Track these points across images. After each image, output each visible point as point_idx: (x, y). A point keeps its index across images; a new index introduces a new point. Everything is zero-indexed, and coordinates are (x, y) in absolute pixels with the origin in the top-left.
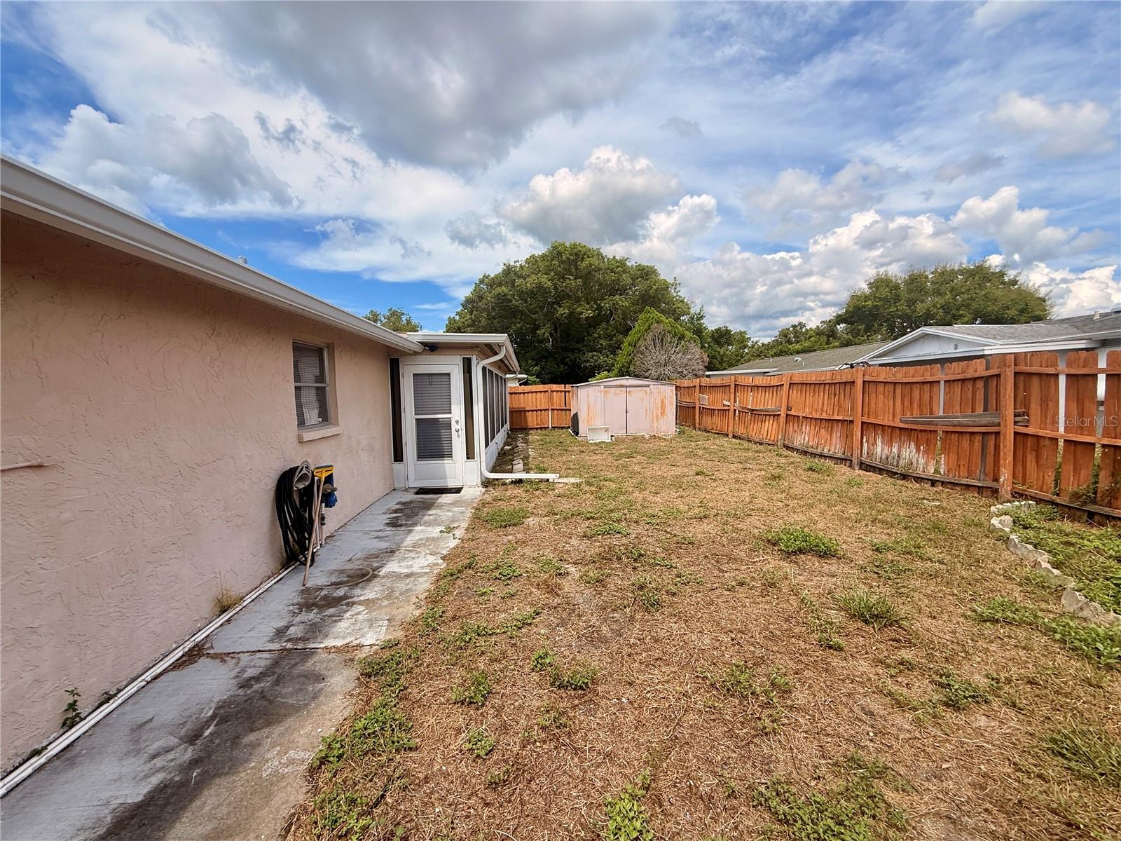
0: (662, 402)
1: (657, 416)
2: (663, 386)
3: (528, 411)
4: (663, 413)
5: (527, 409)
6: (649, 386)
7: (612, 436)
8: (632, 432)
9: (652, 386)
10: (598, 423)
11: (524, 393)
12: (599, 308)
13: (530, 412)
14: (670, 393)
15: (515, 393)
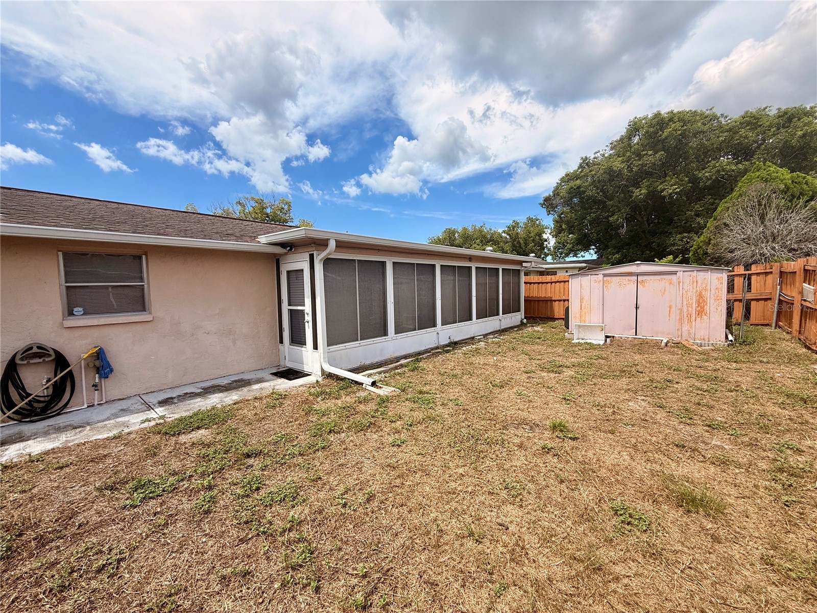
0: (700, 296)
1: (690, 316)
2: (701, 274)
3: (555, 301)
4: (701, 312)
5: (553, 299)
6: (675, 273)
7: (607, 337)
8: (645, 333)
9: (680, 274)
10: (594, 319)
11: (551, 283)
13: (557, 302)
14: (715, 282)
15: (543, 283)
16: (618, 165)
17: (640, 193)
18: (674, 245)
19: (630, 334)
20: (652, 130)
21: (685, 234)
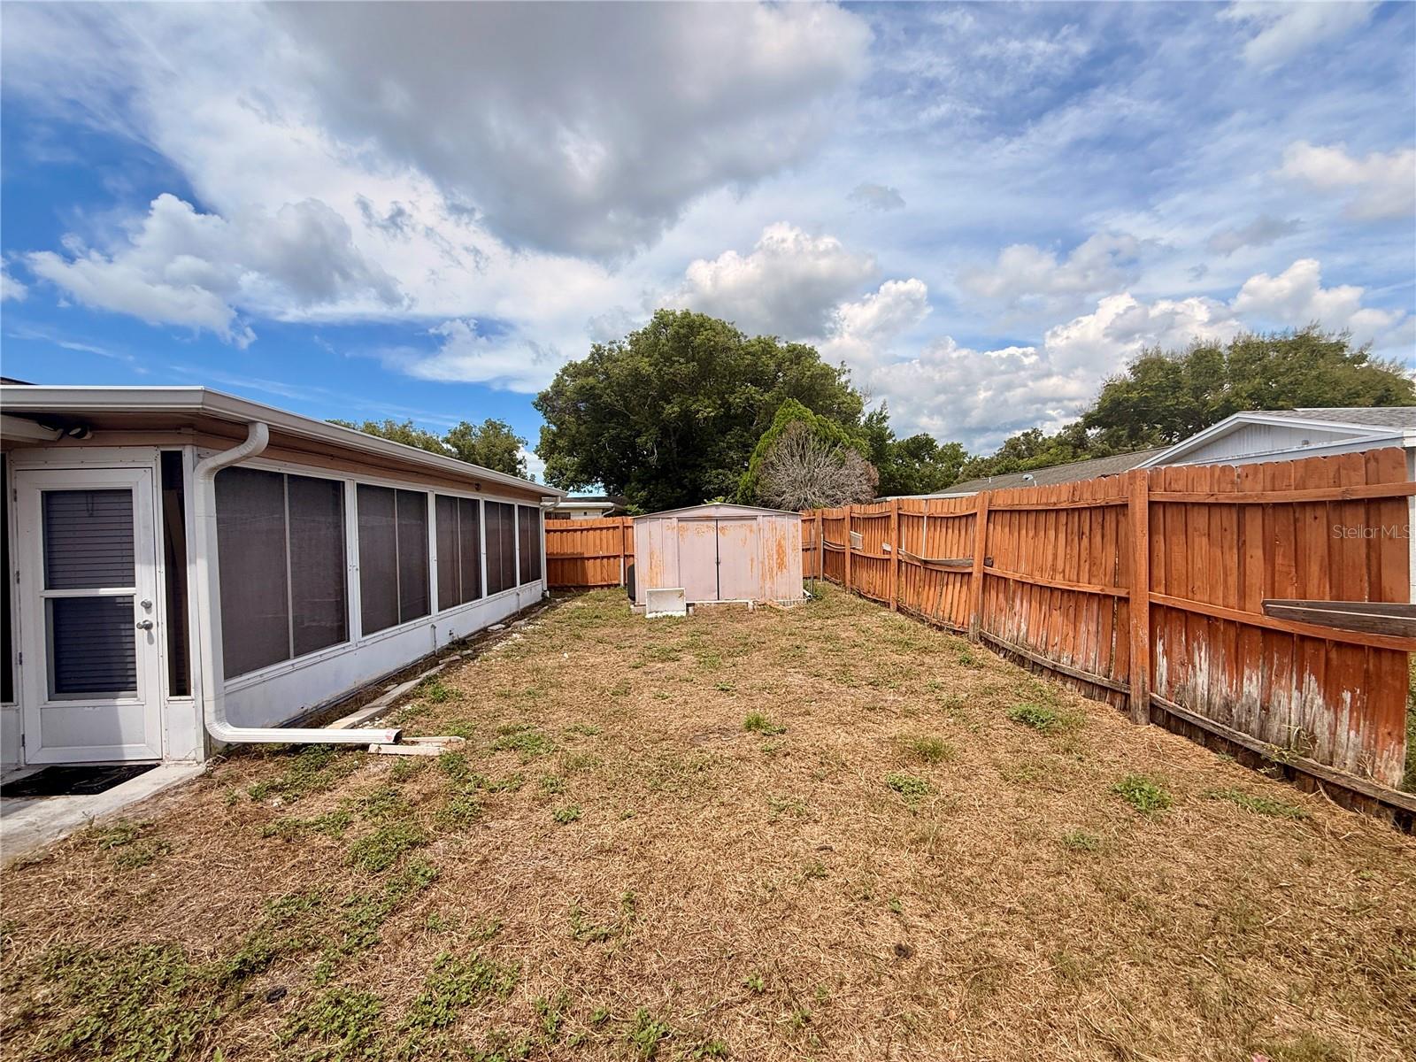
0: (780, 545)
1: (771, 570)
2: (779, 519)
3: (588, 559)
4: (781, 565)
5: (586, 556)
6: (754, 518)
7: (688, 605)
8: (728, 597)
9: (760, 519)
10: (669, 581)
11: (582, 530)
12: (726, 405)
13: (591, 561)
14: (792, 529)
15: (568, 531)
16: (645, 366)
17: (671, 410)
18: (709, 482)
19: (711, 600)
20: (682, 331)
21: (720, 471)
